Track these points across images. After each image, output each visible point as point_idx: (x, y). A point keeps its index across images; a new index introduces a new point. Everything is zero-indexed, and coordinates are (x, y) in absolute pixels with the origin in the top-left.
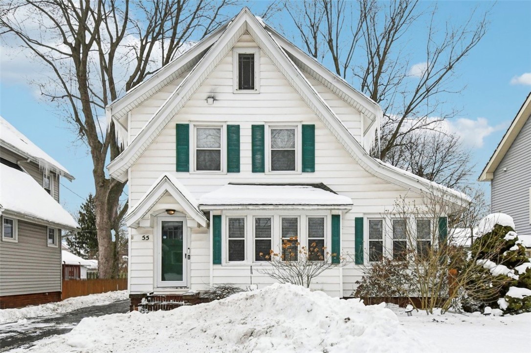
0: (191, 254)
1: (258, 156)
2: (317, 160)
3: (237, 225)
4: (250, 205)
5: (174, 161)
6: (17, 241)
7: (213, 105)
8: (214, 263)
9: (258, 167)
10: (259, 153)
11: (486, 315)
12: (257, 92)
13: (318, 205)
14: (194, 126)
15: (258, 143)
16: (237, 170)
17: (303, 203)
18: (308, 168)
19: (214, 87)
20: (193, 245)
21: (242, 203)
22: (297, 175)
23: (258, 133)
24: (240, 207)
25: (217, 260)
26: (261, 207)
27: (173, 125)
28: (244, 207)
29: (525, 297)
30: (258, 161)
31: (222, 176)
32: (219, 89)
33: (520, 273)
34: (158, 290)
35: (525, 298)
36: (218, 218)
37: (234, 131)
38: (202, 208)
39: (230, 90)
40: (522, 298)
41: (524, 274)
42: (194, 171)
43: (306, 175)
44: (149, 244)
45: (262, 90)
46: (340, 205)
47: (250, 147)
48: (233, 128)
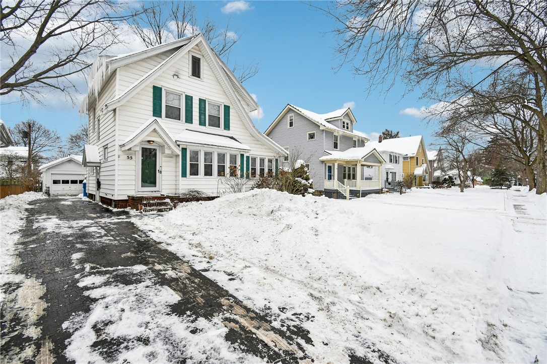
0: (163, 170)
1: (202, 117)
2: (231, 125)
3: (195, 155)
4: (205, 144)
5: (151, 109)
7: (177, 81)
8: (182, 176)
9: (202, 123)
10: (203, 115)
12: (202, 80)
13: (237, 148)
14: (165, 90)
15: (202, 109)
16: (191, 122)
17: (230, 147)
18: (227, 128)
19: (177, 70)
20: (164, 164)
21: (201, 143)
22: (221, 130)
23: (203, 104)
25: (184, 175)
27: (151, 86)
30: (203, 119)
31: (182, 124)
32: (181, 72)
34: (138, 193)
36: (185, 150)
37: (189, 99)
38: (178, 143)
39: (187, 74)
42: (165, 118)
43: (225, 131)
44: (132, 162)
45: (205, 80)
46: (246, 150)
47: (198, 110)
48: (189, 97)
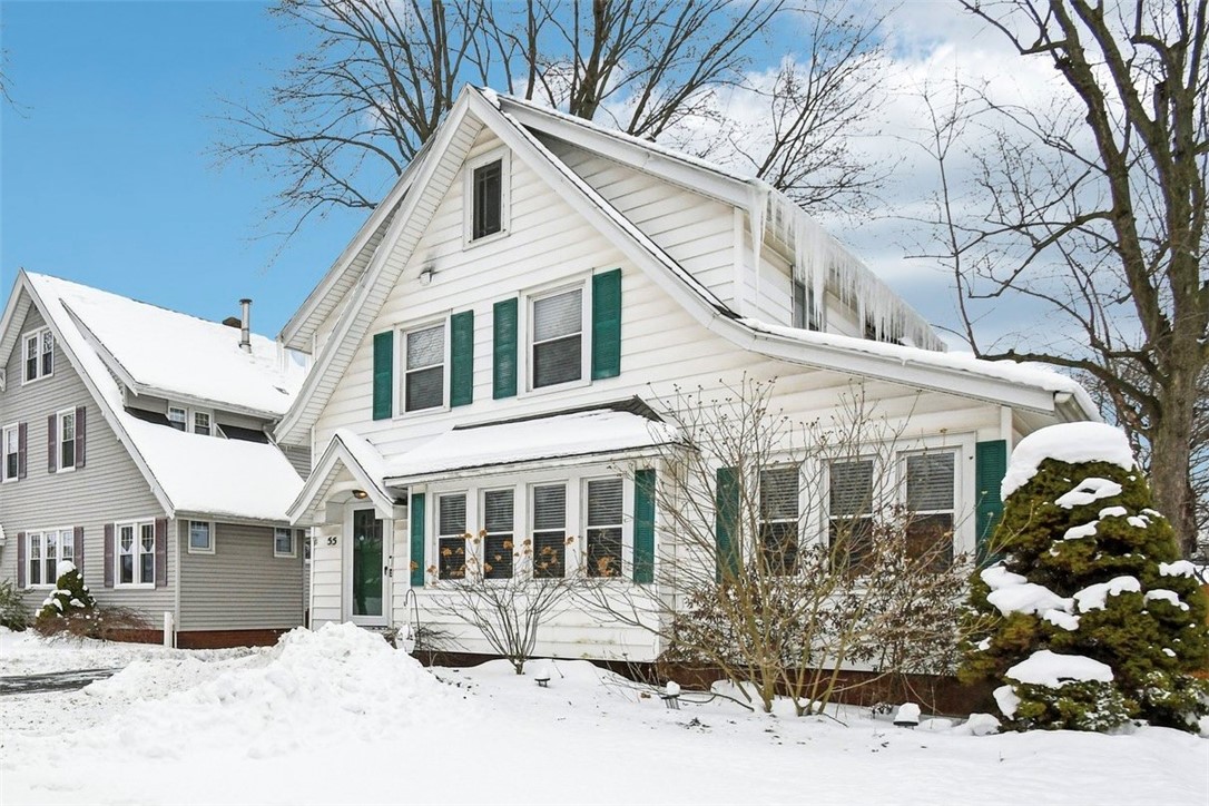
0: (395, 567)
1: (505, 365)
2: (626, 348)
3: (453, 510)
4: (463, 468)
5: (370, 402)
6: (214, 553)
7: (431, 285)
8: (413, 583)
9: (504, 387)
10: (507, 357)
11: (898, 724)
12: (506, 234)
13: (592, 453)
14: (401, 331)
15: (505, 338)
16: (467, 399)
17: (561, 453)
18: (606, 369)
19: (431, 250)
20: (397, 549)
21: (449, 467)
22: (581, 389)
23: (505, 318)
24: (446, 476)
25: (417, 578)
26: (482, 471)
27: (370, 338)
28: (454, 475)
29: (1066, 682)
30: (505, 374)
31: (440, 419)
32: (441, 251)
33: (1084, 609)
35: (1065, 686)
36: (419, 498)
37: (463, 326)
38: (390, 483)
39: (458, 245)
40: (1059, 686)
41: (1095, 611)
42: (402, 414)
43: (600, 385)
44: (336, 552)
45: (515, 226)
46: (642, 448)
47: (491, 349)
48: (462, 319)
